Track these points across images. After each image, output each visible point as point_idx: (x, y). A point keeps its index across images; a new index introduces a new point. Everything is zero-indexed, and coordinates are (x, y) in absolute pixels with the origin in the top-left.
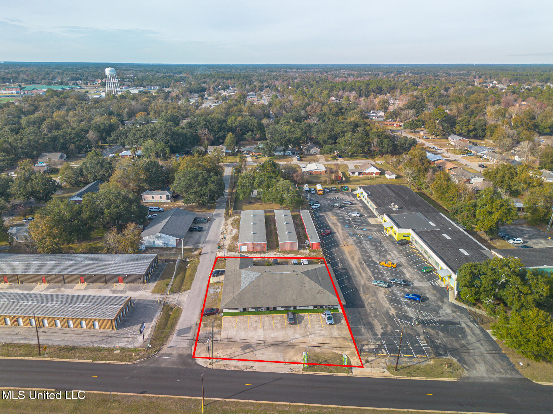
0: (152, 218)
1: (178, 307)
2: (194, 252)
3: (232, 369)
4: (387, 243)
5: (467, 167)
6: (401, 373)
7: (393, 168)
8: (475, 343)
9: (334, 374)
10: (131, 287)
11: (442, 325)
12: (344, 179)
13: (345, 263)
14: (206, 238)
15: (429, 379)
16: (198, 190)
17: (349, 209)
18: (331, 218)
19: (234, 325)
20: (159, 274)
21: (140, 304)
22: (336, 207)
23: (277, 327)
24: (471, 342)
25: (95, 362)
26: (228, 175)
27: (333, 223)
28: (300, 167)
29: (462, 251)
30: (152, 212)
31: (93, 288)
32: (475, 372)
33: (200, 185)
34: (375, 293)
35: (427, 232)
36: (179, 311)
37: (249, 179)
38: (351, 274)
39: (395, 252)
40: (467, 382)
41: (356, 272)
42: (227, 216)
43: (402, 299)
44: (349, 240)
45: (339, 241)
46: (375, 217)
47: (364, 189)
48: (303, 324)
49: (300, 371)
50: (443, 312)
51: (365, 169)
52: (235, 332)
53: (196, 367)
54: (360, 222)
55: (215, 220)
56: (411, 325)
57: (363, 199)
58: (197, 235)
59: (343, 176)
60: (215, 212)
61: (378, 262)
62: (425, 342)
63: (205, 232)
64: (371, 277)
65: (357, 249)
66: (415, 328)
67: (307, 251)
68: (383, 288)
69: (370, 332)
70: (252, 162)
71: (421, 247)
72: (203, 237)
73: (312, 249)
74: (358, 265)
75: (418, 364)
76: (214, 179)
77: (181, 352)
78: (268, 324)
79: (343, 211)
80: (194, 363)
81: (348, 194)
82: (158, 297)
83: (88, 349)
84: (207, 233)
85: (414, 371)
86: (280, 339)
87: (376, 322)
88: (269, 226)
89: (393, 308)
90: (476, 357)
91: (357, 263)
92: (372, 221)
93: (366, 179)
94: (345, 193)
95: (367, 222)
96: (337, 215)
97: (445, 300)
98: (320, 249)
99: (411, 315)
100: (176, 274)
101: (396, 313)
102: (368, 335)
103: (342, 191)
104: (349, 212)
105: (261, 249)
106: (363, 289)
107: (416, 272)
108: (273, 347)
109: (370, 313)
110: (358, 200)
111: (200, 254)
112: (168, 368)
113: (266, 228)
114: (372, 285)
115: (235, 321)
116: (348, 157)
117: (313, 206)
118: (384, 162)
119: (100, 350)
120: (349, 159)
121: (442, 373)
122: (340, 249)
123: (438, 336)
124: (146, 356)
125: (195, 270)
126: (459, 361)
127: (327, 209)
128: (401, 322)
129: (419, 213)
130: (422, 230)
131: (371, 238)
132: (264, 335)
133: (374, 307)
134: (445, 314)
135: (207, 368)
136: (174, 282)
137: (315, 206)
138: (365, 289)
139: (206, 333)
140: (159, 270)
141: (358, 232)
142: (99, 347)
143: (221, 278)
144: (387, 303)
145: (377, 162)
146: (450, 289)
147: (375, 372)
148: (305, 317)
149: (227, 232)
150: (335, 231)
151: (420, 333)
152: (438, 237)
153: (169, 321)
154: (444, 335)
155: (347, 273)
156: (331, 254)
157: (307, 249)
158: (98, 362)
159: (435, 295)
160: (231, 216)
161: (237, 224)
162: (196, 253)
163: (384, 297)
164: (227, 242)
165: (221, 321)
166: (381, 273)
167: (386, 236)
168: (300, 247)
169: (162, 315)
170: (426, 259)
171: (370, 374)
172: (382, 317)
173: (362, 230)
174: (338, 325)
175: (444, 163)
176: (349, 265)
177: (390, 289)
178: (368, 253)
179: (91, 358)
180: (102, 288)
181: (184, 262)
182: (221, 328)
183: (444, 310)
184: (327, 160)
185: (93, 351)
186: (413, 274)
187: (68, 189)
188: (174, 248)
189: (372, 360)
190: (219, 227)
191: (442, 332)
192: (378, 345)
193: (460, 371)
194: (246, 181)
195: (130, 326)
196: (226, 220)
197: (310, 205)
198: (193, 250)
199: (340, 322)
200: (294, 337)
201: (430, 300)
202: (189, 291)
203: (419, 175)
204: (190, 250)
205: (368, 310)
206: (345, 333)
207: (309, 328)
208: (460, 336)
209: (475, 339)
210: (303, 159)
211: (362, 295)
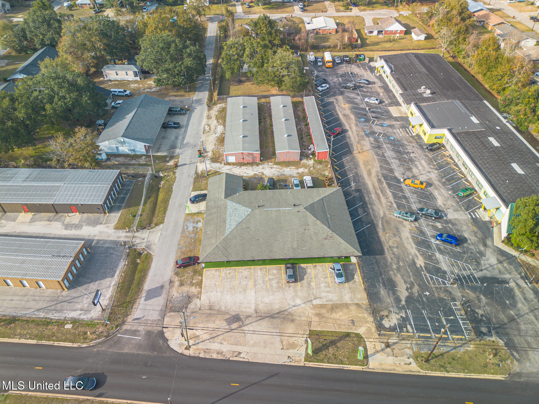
0: (116, 106)
1: (148, 252)
2: (168, 162)
3: (215, 356)
4: (413, 146)
5: (514, 20)
6: (433, 366)
7: (421, 23)
8: (527, 314)
9: (346, 366)
10: (88, 218)
11: (485, 285)
12: (359, 42)
13: (359, 180)
14: (184, 138)
15: (468, 376)
16: (170, 67)
17: (365, 92)
18: (343, 105)
19: (217, 283)
20: (124, 198)
21: (99, 247)
22: (349, 88)
23: (272, 286)
24: (522, 313)
25: (40, 342)
26: (212, 35)
27: (345, 115)
28: (303, 22)
29: (515, 166)
30: (116, 97)
31: (41, 221)
32: (528, 364)
33: (173, 59)
34: (397, 229)
35: (467, 133)
36: (148, 258)
37: (237, 49)
38: (367, 199)
39: (423, 162)
40: (519, 382)
41: (373, 196)
42: (211, 103)
43: (433, 240)
44: (364, 143)
45: (352, 145)
46: (398, 104)
47: (385, 61)
48: (305, 282)
49: (301, 360)
50: (486, 262)
51: (387, 26)
52: (219, 294)
53: (168, 354)
54: (379, 113)
55: (196, 110)
56: (444, 284)
57: (384, 76)
58: (172, 133)
59: (359, 36)
60: (196, 96)
61: (402, 180)
62: (463, 312)
63: (183, 130)
64: (392, 203)
65: (375, 157)
66: (450, 289)
67: (311, 162)
68: (407, 222)
69: (391, 295)
70: (243, 14)
71: (458, 155)
72: (180, 137)
73: (318, 159)
74: (376, 184)
75: (454, 351)
76: (191, 51)
77: (149, 328)
78: (261, 282)
79: (358, 95)
80: (166, 345)
81: (364, 66)
82: (122, 236)
83: (32, 321)
84: (186, 131)
85: (450, 363)
86: (276, 307)
87: (398, 279)
88: (263, 120)
89: (421, 255)
90: (529, 338)
91: (375, 180)
92: (394, 111)
93: (387, 42)
94: (361, 64)
95: (388, 112)
96: (350, 101)
97: (489, 243)
98: (328, 159)
99: (444, 267)
100: (146, 197)
101: (425, 263)
102: (389, 300)
103: (356, 61)
104: (366, 96)
105: (253, 160)
106: (382, 223)
107: (450, 195)
108: (266, 319)
109: (391, 263)
110: (377, 77)
111: (176, 166)
112: (133, 355)
113: (260, 123)
114: (394, 217)
115: (219, 276)
116: (365, 5)
117: (320, 88)
118: (410, 13)
119: (47, 323)
120: (366, 7)
121: (486, 366)
122: (354, 158)
123: (480, 302)
124: (105, 334)
125: (169, 191)
126: (506, 344)
127: (338, 92)
128: (432, 279)
129: (457, 101)
130: (461, 131)
131: (392, 138)
132: (256, 301)
133: (396, 253)
134: (488, 266)
135: (182, 354)
136: (143, 211)
137: (322, 87)
138: (385, 224)
139: (182, 296)
140: (124, 192)
141: (377, 129)
142: (46, 318)
143: (202, 206)
144: (412, 247)
145: (401, 13)
146: (495, 224)
147: (398, 363)
148: (308, 271)
149: (210, 129)
150: (347, 127)
151: (456, 298)
152: (483, 143)
153: (136, 275)
154: (487, 301)
155: (361, 198)
156: (342, 166)
157: (311, 159)
158: (44, 342)
159: (475, 234)
160: (215, 104)
161: (222, 116)
162: (171, 163)
163: (409, 236)
164: (210, 147)
165: (202, 277)
166: (405, 197)
167: (412, 137)
168: (303, 155)
169: (127, 265)
170: (463, 174)
171: (391, 368)
172: (407, 270)
173: (382, 126)
174: (351, 283)
175: (486, 16)
176: (365, 184)
177: (417, 225)
178: (388, 164)
179: (36, 337)
180: (51, 221)
181: (156, 178)
182: (201, 288)
183: (487, 260)
184: (338, 11)
185: (38, 325)
186: (447, 199)
187: (14, 57)
188: (144, 155)
189: (395, 343)
190: (200, 122)
191: (485, 295)
192: (401, 317)
193: (509, 362)
194: (233, 52)
195: (85, 283)
196: (209, 110)
197: (316, 85)
198: (168, 159)
199: (353, 278)
200: (293, 304)
201: (469, 241)
202: (161, 226)
203: (458, 38)
204: (164, 159)
205: (389, 259)
206: (359, 296)
207: (313, 288)
208: (508, 302)
209: (527, 307)
210: (307, 8)
211: (381, 233)
